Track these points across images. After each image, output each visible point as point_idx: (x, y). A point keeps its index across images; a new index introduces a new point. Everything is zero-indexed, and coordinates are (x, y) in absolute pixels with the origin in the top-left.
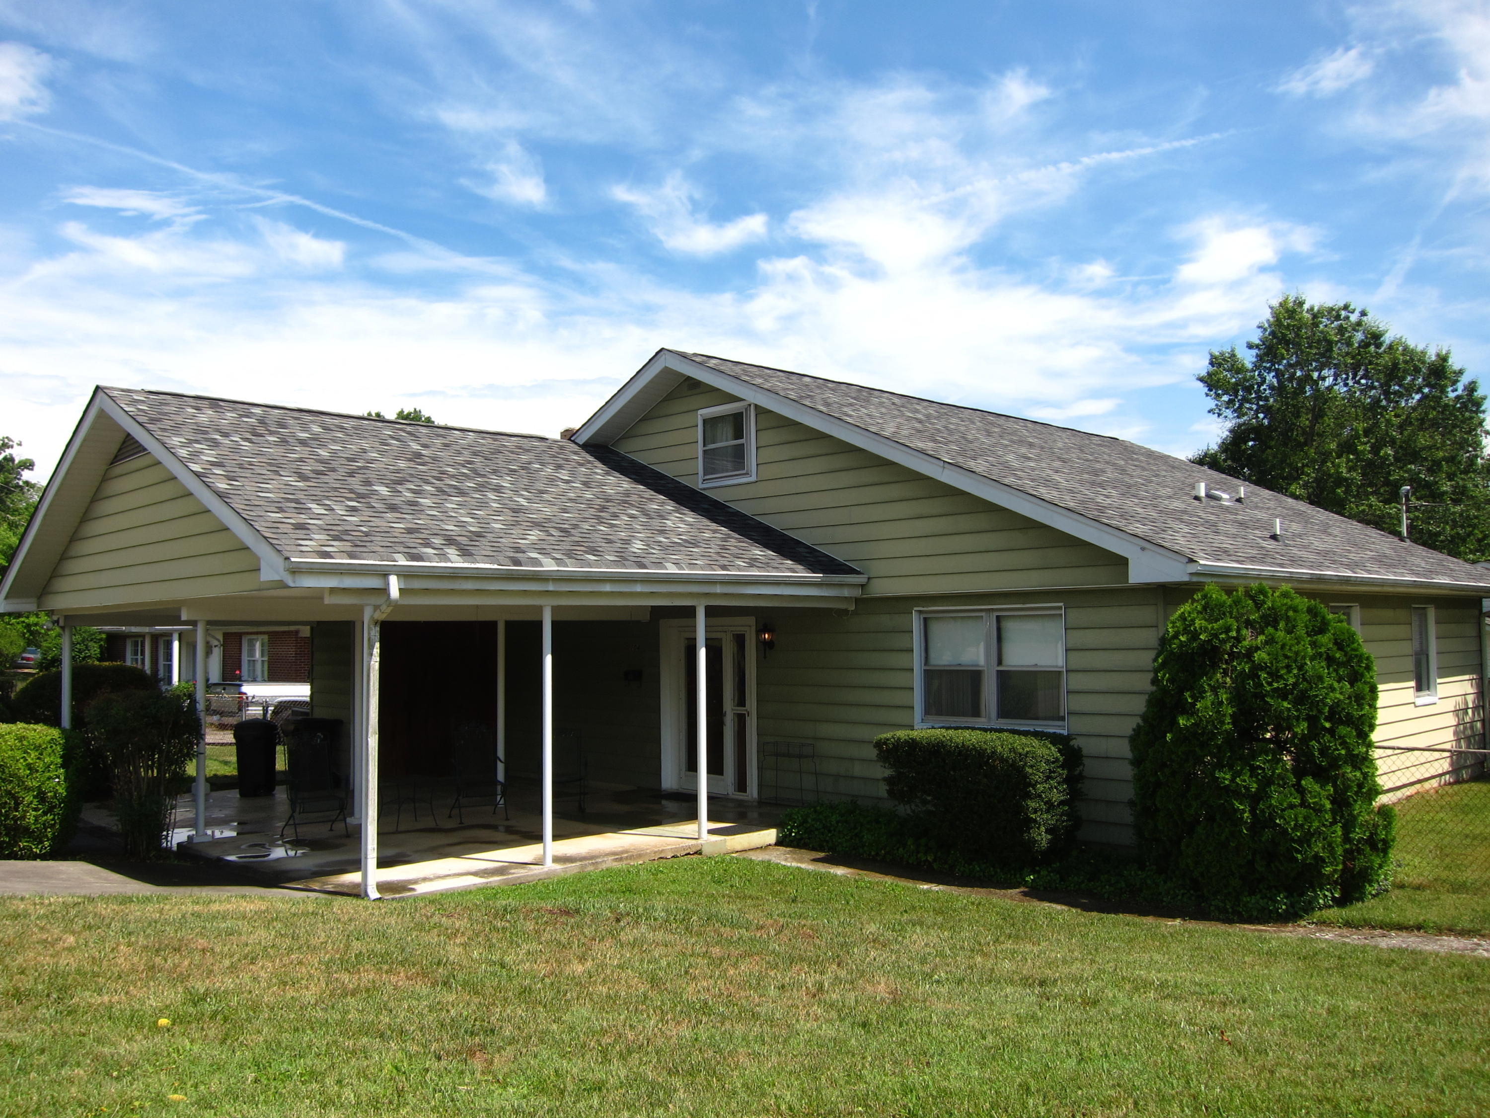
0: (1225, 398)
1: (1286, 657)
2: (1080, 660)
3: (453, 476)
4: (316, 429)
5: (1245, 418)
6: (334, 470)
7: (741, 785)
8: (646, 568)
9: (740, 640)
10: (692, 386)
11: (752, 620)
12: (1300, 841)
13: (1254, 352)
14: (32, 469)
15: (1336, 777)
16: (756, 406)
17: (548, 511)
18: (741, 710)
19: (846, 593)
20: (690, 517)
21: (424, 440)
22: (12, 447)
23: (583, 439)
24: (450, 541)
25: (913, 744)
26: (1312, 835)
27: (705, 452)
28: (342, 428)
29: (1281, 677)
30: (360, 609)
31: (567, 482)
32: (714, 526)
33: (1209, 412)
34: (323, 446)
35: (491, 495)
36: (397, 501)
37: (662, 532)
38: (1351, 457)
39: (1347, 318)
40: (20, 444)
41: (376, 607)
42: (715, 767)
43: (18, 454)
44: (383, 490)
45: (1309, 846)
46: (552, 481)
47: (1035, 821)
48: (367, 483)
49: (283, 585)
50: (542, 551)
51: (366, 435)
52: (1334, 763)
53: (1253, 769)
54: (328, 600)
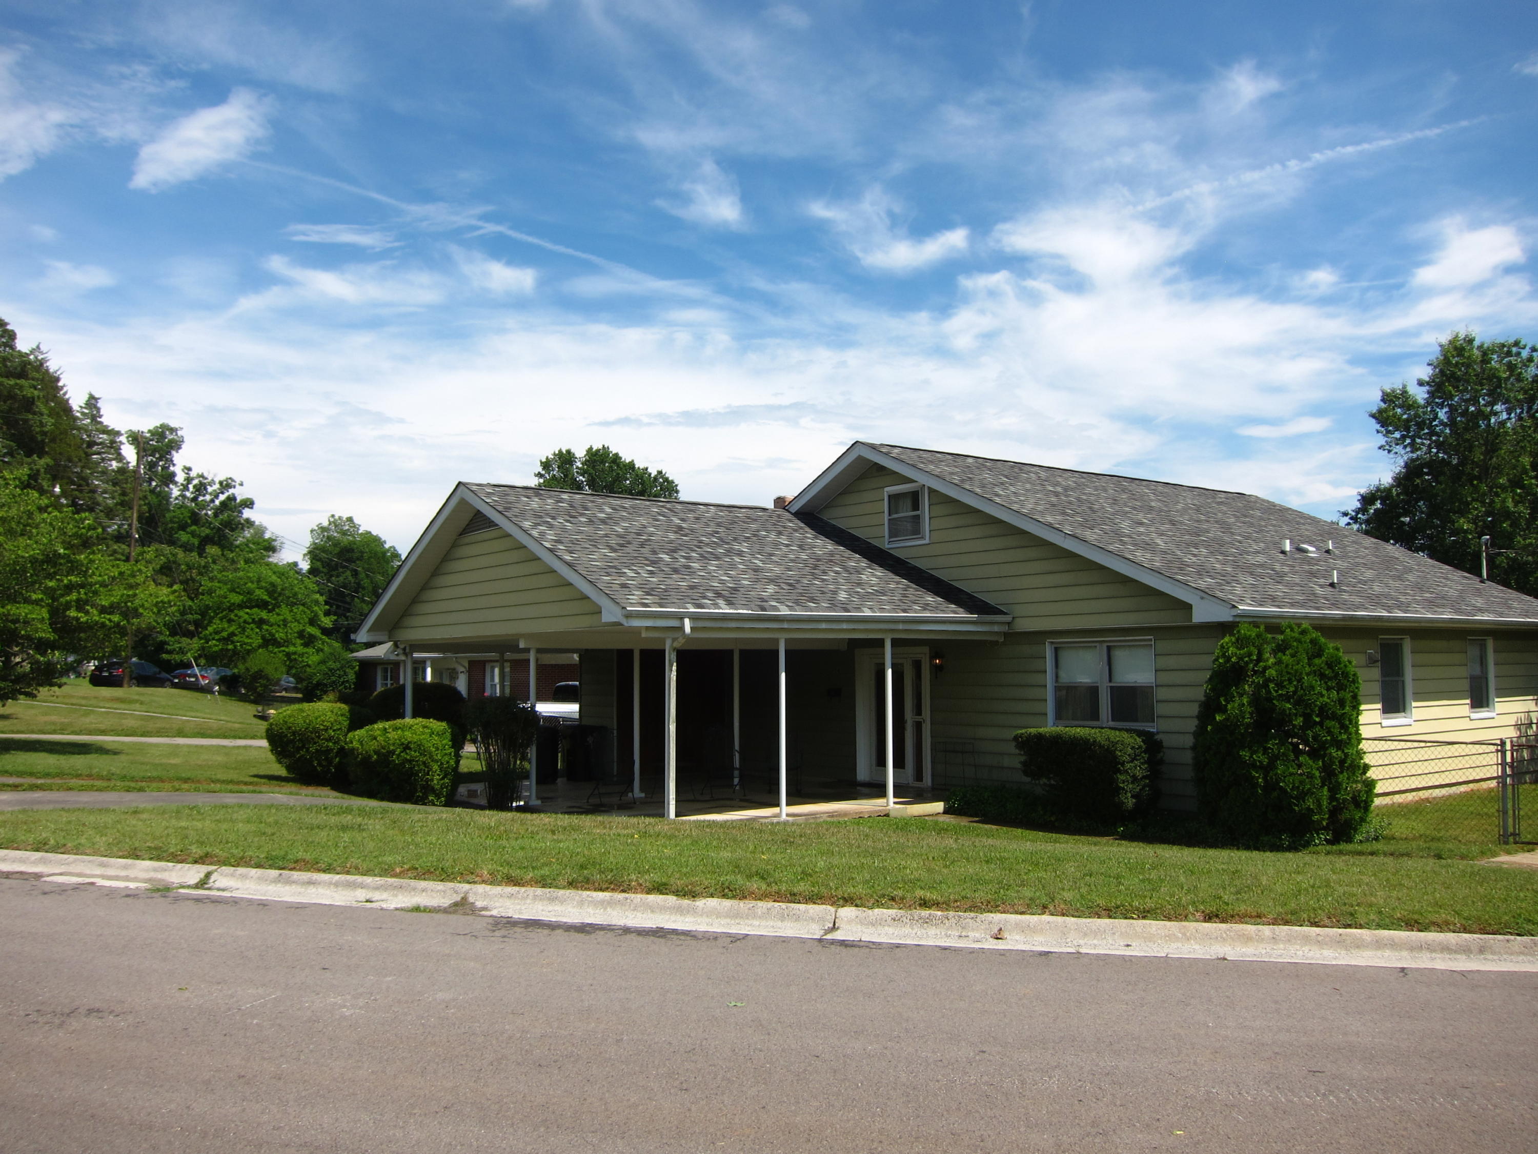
0: (1397, 435)
1: (1288, 673)
2: (1165, 678)
3: (708, 544)
4: (609, 510)
5: (1419, 453)
6: (629, 543)
7: (919, 776)
8: (849, 612)
9: (917, 665)
10: (879, 470)
11: (926, 649)
12: (1297, 798)
13: (1426, 388)
14: (252, 508)
15: (1325, 755)
16: (929, 488)
17: (777, 570)
18: (918, 718)
19: (996, 628)
20: (879, 572)
21: (682, 515)
22: (234, 487)
23: (794, 509)
24: (719, 595)
25: (1040, 737)
26: (1306, 794)
27: (889, 520)
28: (624, 507)
29: (1284, 687)
30: (663, 641)
31: (787, 546)
32: (897, 578)
33: (1380, 448)
34: (617, 524)
35: (737, 559)
36: (677, 565)
37: (859, 584)
38: (1519, 491)
39: (1518, 354)
40: (241, 484)
41: (674, 640)
42: (899, 763)
43: (240, 493)
44: (666, 557)
45: (1304, 801)
46: (776, 545)
47: (1123, 789)
48: (654, 552)
49: (620, 624)
50: (778, 600)
51: (642, 512)
52: (1323, 746)
53: (1266, 750)
54: (644, 634)
